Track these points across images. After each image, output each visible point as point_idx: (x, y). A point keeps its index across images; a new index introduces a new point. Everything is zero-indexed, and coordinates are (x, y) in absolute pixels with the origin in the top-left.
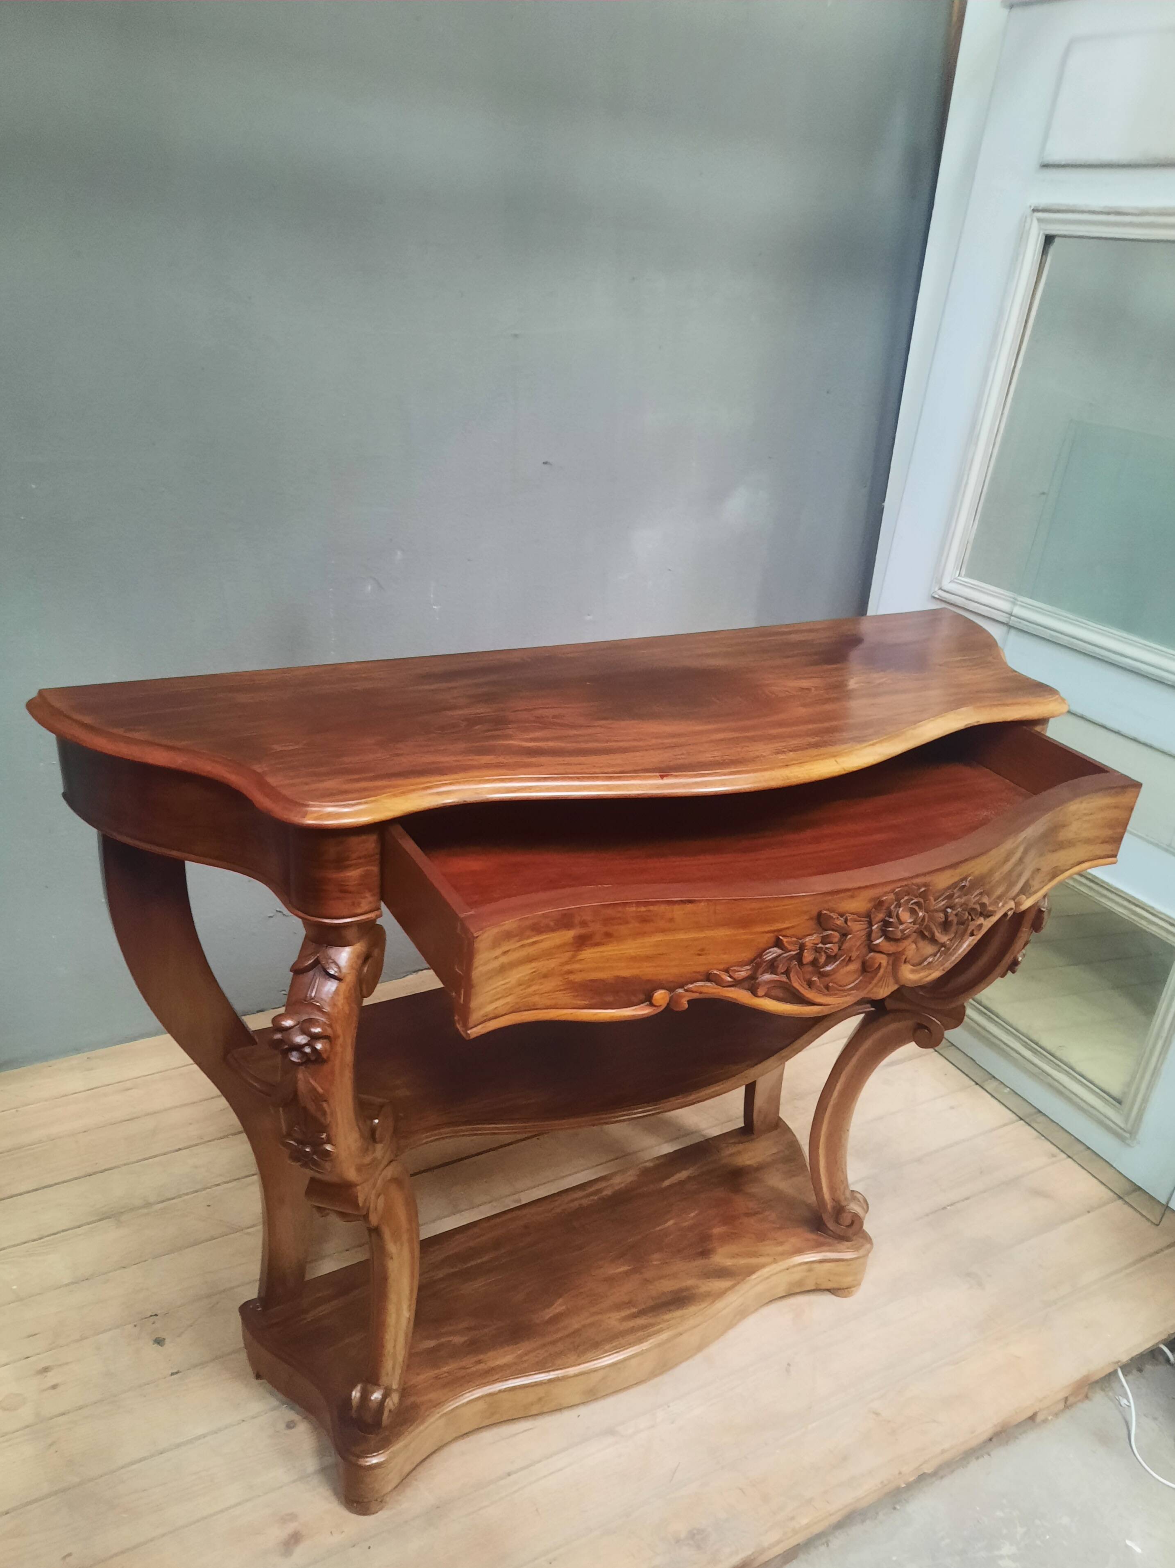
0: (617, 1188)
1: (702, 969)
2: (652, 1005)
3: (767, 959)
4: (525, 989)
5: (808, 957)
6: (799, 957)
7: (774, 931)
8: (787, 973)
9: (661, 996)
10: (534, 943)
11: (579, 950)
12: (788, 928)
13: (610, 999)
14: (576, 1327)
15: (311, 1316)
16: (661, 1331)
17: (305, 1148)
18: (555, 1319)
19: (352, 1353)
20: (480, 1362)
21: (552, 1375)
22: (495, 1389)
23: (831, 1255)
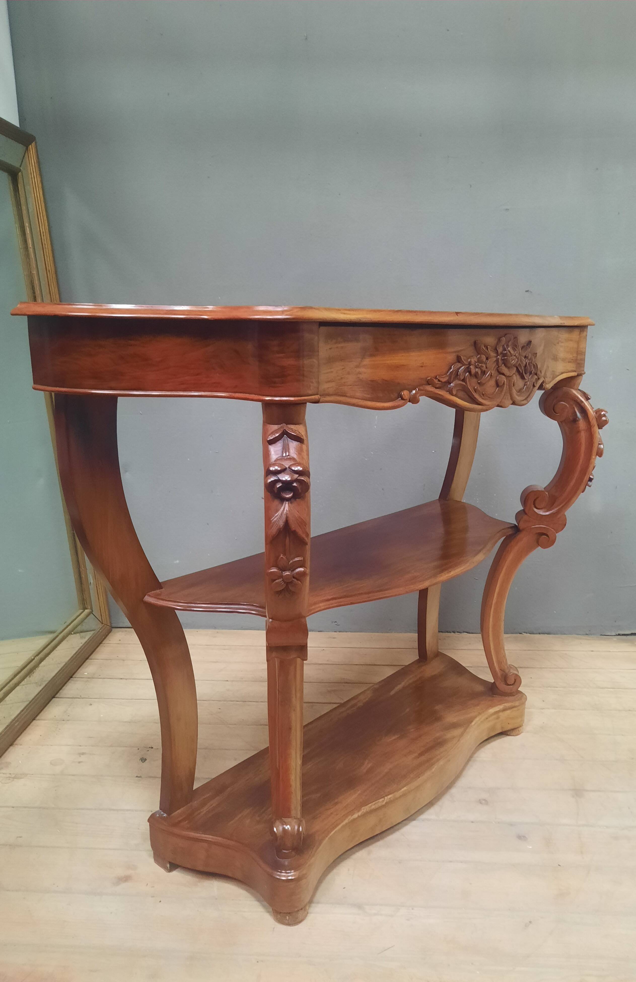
1: (422, 377)
2: (402, 399)
3: (455, 370)
5: (473, 369)
6: (469, 371)
7: (455, 352)
8: (465, 380)
9: (405, 394)
10: (342, 348)
11: (363, 358)
12: (461, 351)
13: (380, 394)
14: (386, 771)
15: (204, 810)
16: (438, 760)
17: (285, 573)
18: (370, 771)
19: (248, 821)
20: (336, 803)
21: (387, 799)
22: (356, 816)
23: (507, 705)
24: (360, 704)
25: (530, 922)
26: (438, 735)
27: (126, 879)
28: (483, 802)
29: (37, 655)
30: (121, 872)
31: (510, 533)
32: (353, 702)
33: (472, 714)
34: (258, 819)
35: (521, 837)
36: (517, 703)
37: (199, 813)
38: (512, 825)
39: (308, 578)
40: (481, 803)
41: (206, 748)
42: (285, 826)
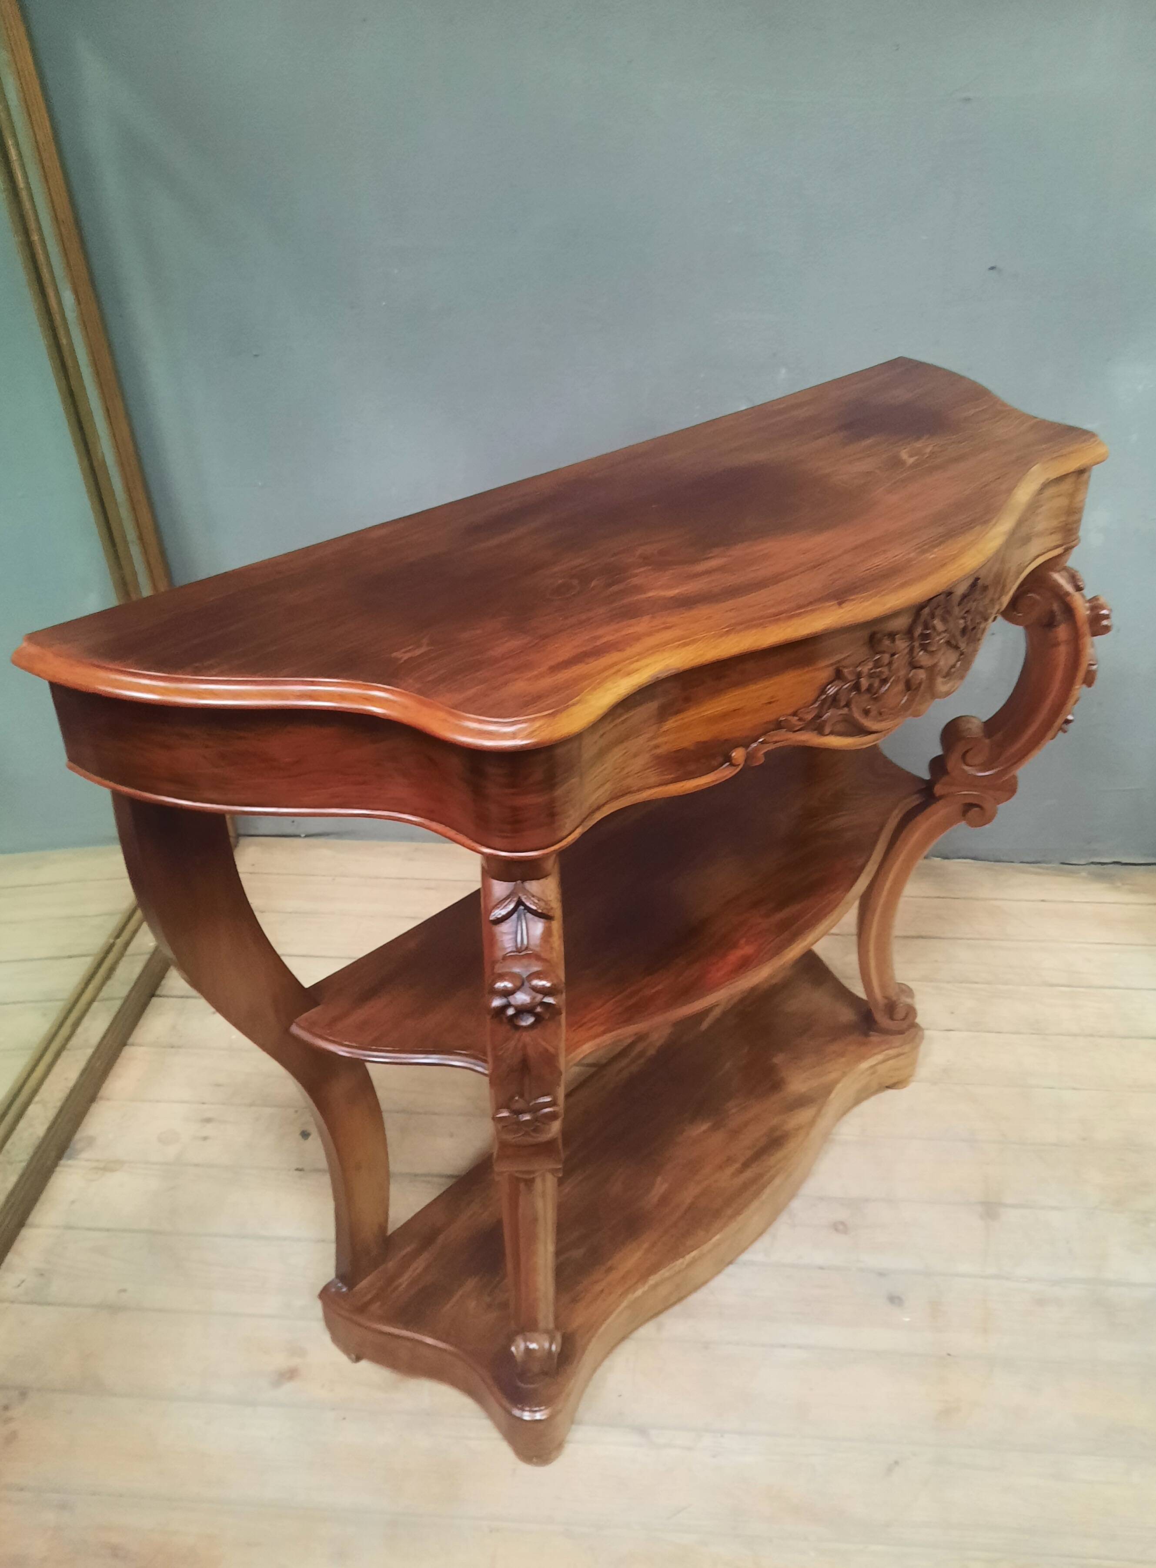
0: (658, 1044)
1: (772, 717)
2: (732, 765)
3: (830, 694)
4: (620, 772)
5: (864, 683)
6: (857, 687)
7: (832, 665)
8: (848, 705)
9: (738, 755)
10: (623, 722)
11: (661, 722)
12: (845, 659)
13: (692, 767)
14: (689, 1201)
15: (404, 1280)
16: (773, 1178)
17: (523, 1117)
18: (664, 1200)
19: (472, 1304)
20: (610, 1269)
21: (688, 1258)
22: (639, 1292)
23: (892, 1052)
24: (652, 1052)
25: (896, 1463)
26: (775, 1121)
27: (290, 1374)
28: (840, 1227)
29: (118, 936)
30: (280, 1361)
31: (917, 802)
32: (639, 1047)
33: (833, 1076)
34: (488, 1299)
35: (895, 1300)
36: (907, 1048)
37: (396, 1288)
38: (881, 1274)
39: (563, 1016)
40: (836, 1230)
41: (403, 1111)
42: (528, 1344)
